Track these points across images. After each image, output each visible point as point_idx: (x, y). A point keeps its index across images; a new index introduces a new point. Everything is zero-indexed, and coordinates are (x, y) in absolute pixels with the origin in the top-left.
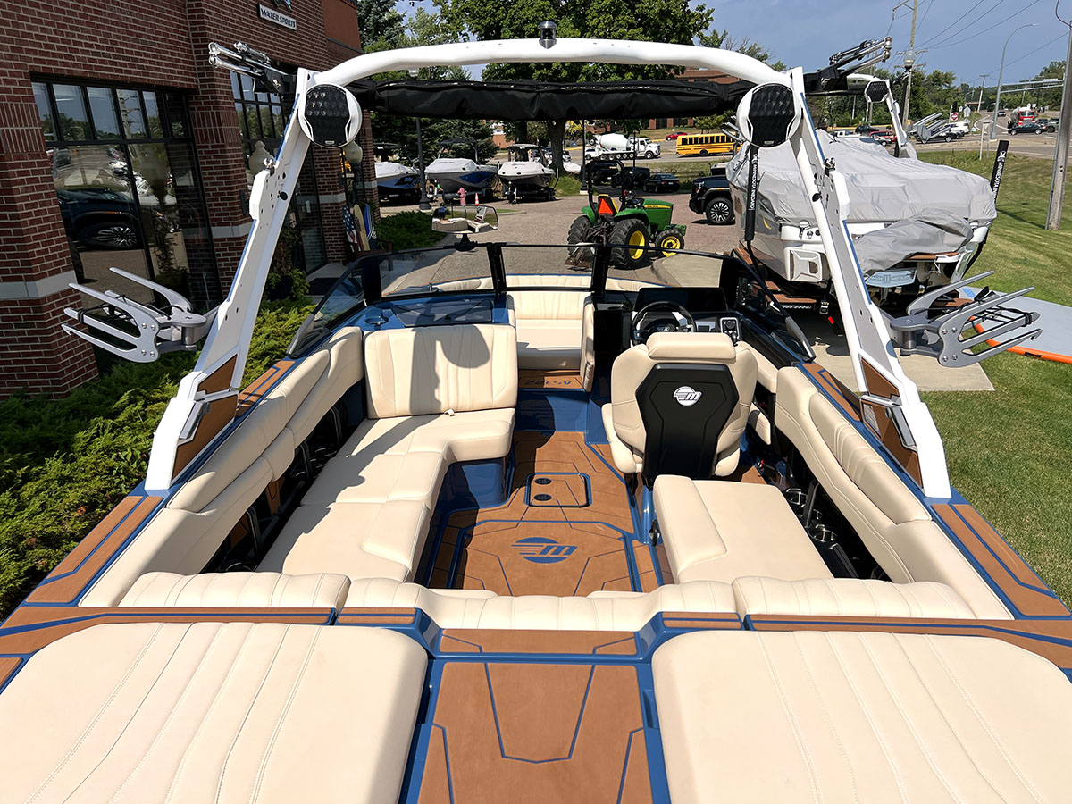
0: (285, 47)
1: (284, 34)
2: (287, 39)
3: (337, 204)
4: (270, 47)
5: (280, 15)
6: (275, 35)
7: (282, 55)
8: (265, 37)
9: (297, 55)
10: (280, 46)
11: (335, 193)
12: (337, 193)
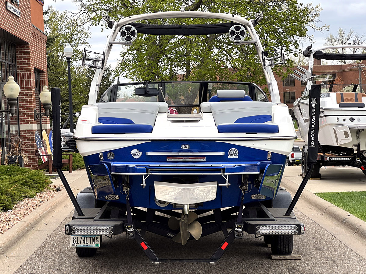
0: (15, 27)
1: (15, 19)
2: (16, 22)
3: (33, 130)
4: (10, 26)
5: (15, 8)
6: (11, 19)
7: (14, 31)
8: (8, 20)
9: (19, 32)
10: (13, 26)
11: (31, 123)
12: (32, 123)
